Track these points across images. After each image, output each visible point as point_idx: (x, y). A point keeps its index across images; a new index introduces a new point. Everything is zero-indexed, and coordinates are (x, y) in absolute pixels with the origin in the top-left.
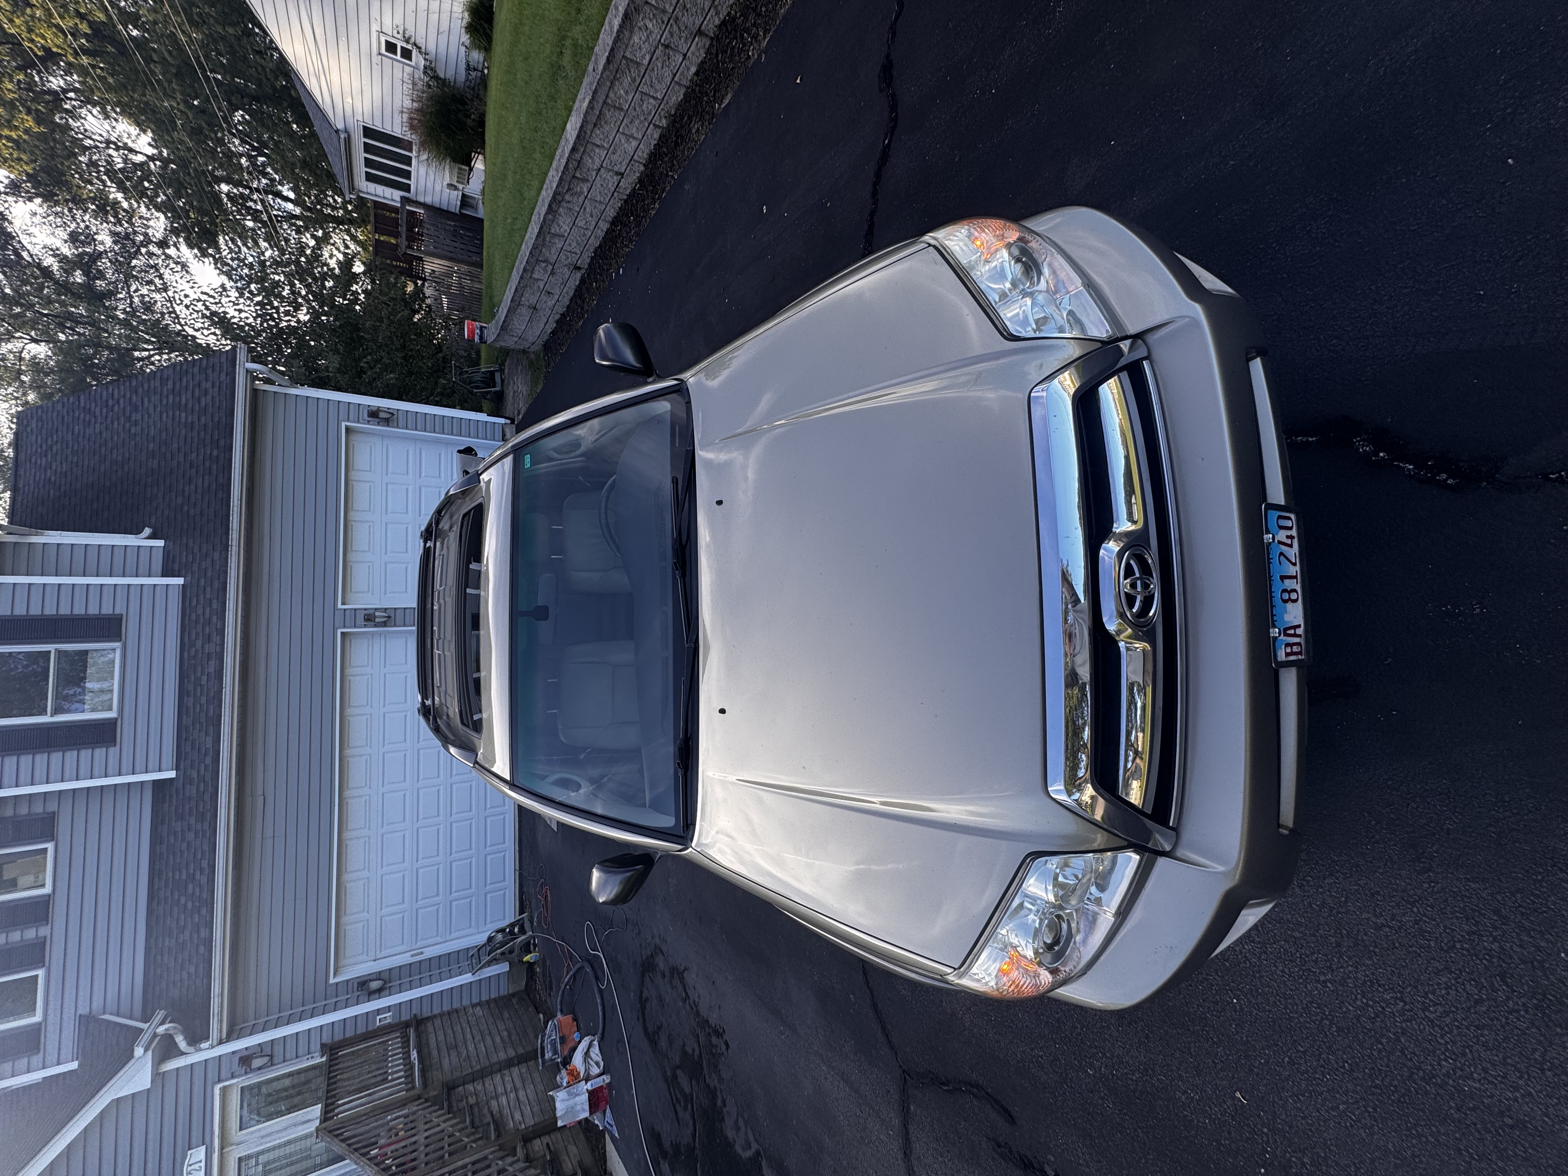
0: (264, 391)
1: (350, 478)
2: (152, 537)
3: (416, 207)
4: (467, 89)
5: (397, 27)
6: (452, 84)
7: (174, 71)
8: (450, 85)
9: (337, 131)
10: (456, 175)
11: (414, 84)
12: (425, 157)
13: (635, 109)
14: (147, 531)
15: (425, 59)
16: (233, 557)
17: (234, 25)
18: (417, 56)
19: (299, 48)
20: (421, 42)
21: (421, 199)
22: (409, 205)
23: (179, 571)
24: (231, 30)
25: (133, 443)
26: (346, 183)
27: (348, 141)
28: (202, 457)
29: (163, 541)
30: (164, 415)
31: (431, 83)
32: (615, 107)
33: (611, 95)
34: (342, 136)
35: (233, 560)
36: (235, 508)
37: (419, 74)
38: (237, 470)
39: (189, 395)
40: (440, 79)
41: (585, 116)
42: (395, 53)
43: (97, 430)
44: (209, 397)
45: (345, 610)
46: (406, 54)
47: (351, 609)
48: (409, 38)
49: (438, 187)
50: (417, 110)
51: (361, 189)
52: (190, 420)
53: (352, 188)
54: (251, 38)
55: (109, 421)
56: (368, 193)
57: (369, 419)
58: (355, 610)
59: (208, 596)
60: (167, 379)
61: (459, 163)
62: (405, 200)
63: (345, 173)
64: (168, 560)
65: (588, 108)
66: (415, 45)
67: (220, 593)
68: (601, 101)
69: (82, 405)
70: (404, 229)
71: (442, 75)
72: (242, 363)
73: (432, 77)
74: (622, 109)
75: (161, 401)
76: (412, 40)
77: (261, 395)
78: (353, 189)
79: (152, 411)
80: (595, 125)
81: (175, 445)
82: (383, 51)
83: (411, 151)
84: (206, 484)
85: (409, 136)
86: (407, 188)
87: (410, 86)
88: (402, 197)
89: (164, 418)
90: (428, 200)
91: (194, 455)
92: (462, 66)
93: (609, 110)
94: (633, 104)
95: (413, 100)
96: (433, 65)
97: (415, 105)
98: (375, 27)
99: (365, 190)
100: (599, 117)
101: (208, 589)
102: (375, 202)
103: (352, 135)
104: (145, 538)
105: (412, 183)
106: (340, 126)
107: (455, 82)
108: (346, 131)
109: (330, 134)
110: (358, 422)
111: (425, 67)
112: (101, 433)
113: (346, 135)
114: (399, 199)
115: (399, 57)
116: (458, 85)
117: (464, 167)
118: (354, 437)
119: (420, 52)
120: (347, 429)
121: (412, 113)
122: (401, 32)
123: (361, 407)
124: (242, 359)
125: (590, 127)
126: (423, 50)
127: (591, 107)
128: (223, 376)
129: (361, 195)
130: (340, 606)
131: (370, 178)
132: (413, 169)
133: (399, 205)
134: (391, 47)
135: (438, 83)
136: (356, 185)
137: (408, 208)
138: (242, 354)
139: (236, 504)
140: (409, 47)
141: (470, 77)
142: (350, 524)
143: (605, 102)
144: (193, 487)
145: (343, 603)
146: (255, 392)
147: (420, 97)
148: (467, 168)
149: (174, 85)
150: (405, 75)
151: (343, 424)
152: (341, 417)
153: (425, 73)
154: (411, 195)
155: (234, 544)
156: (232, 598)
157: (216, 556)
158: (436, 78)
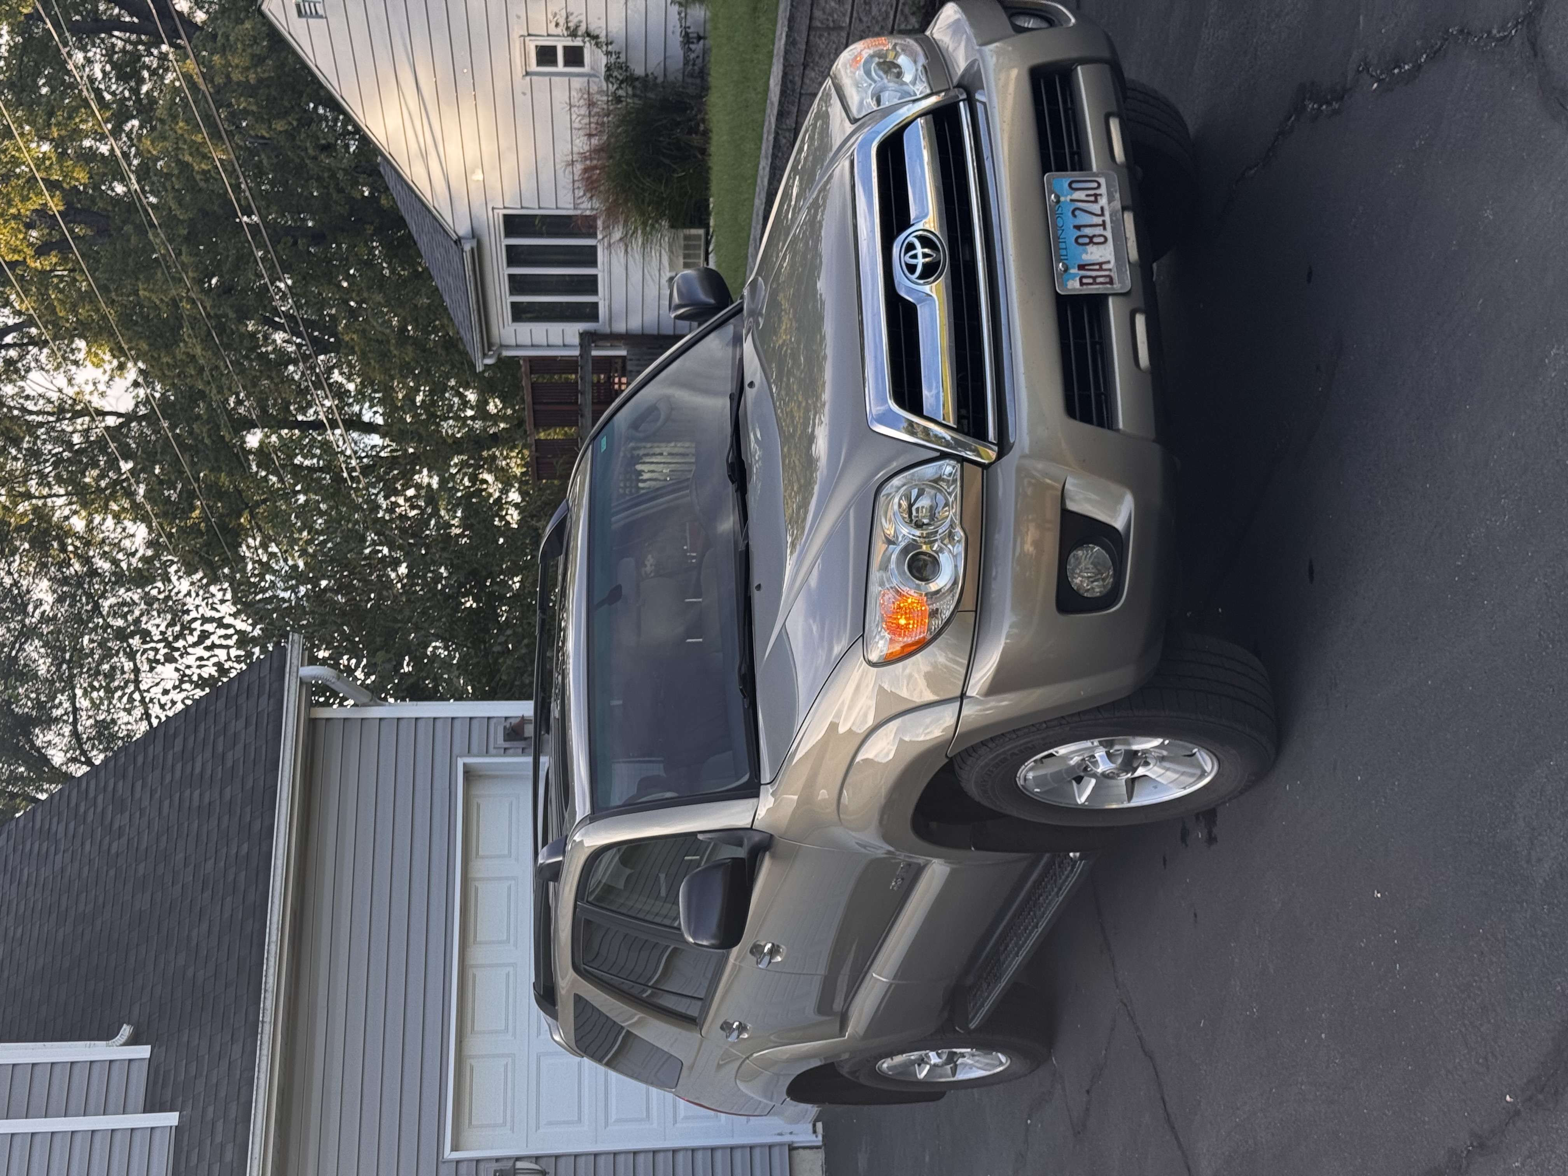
0: (328, 719)
1: (470, 875)
2: (134, 1040)
3: (612, 347)
4: (689, 80)
5: (555, 15)
6: (660, 80)
7: (185, 232)
8: (656, 85)
9: (458, 242)
10: (681, 253)
11: (591, 104)
12: (617, 235)
13: (861, 20)
14: (126, 1031)
15: (608, 53)
16: (265, 1046)
17: (284, 114)
18: (592, 53)
19: (393, 121)
20: (597, 25)
21: (620, 327)
22: (598, 347)
23: (173, 1101)
24: (280, 125)
25: (112, 873)
26: (477, 337)
27: (478, 254)
28: (222, 864)
29: (148, 1048)
30: (167, 803)
31: (621, 93)
32: (828, 28)
33: (818, 13)
34: (467, 247)
35: (265, 1052)
36: (273, 947)
37: (599, 83)
38: (279, 872)
39: (208, 753)
40: (637, 79)
41: (785, 59)
42: (554, 62)
43: (58, 866)
44: (240, 747)
45: (458, 1162)
46: (574, 57)
47: (470, 1160)
48: (577, 27)
49: (652, 292)
50: (597, 151)
51: (504, 342)
52: (206, 800)
53: (488, 344)
54: (314, 127)
55: (78, 842)
56: (518, 346)
57: (507, 745)
58: (478, 1161)
59: (218, 1139)
60: (175, 735)
61: (685, 226)
62: (588, 339)
63: (474, 318)
64: (155, 1083)
65: (786, 44)
66: (588, 34)
67: (240, 1126)
68: (804, 28)
69: (38, 826)
70: (589, 397)
71: (639, 71)
72: (294, 669)
73: (622, 82)
74: (841, 28)
75: (163, 778)
76: (582, 29)
77: (321, 726)
78: (490, 345)
79: (146, 802)
80: (805, 66)
81: (180, 856)
82: (533, 67)
83: (594, 235)
84: (227, 914)
85: (587, 207)
86: (590, 313)
87: (584, 111)
88: (582, 335)
89: (166, 810)
90: (635, 324)
91: (211, 863)
92: (676, 40)
93: (820, 36)
94: (855, 15)
95: (590, 135)
96: (622, 59)
97: (595, 141)
98: (518, 30)
99: (513, 343)
100: (808, 52)
101: (220, 1125)
102: (531, 360)
103: (486, 240)
104: (125, 1044)
105: (601, 299)
106: (463, 229)
107: (665, 75)
108: (474, 234)
109: (447, 252)
110: (487, 753)
111: (608, 68)
112: (63, 869)
113: (475, 245)
114: (576, 341)
115: (560, 67)
116: (671, 78)
117: (694, 231)
118: (481, 790)
119: (597, 44)
120: (469, 773)
121: (586, 158)
122: (562, 21)
123: (492, 722)
124: (295, 661)
125: (798, 71)
126: (603, 39)
127: (791, 42)
128: (264, 699)
129: (506, 353)
130: (449, 1154)
131: (520, 313)
132: (599, 271)
133: (576, 353)
134: (546, 55)
135: (634, 88)
136: (495, 338)
137: (595, 353)
138: (295, 652)
139: (274, 938)
140: (578, 42)
141: (692, 56)
142: (470, 972)
143: (810, 28)
144: (205, 926)
145: (455, 1148)
146: (313, 724)
147: (603, 124)
148: (701, 232)
149: (183, 258)
150: (574, 93)
151: (460, 762)
152: (456, 751)
153: (608, 78)
154: (600, 326)
155: (267, 1019)
156: (258, 1132)
157: (237, 1049)
158: (630, 79)
